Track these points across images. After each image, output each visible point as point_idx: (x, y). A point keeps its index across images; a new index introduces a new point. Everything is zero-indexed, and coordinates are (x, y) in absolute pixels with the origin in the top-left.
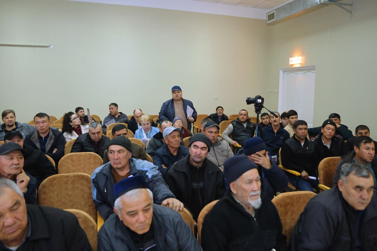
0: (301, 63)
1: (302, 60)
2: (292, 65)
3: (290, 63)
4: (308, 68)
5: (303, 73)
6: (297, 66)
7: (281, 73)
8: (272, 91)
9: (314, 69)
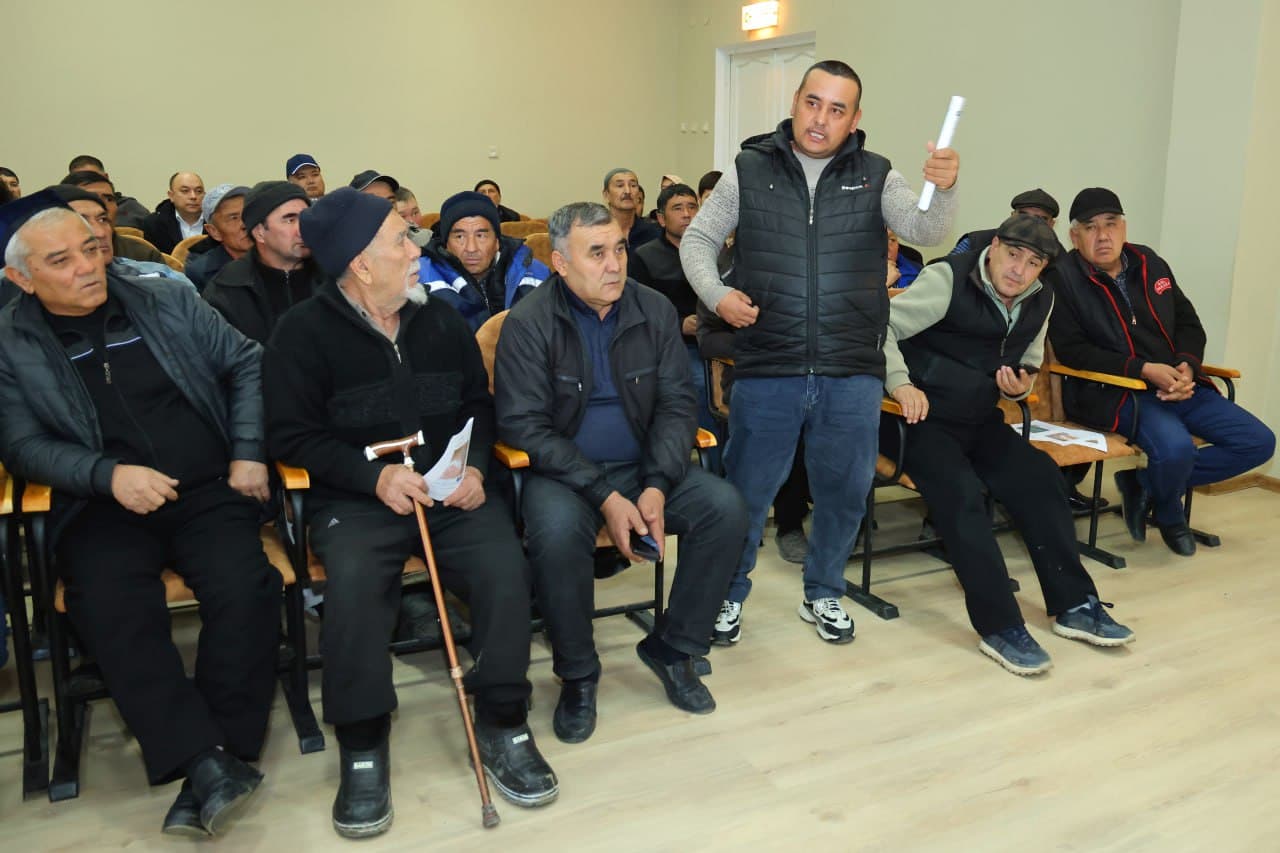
0: (775, 23)
1: (778, 13)
2: (750, 31)
3: (746, 27)
4: (799, 43)
5: (785, 61)
6: (765, 34)
7: (720, 59)
8: (694, 129)
9: (813, 44)
